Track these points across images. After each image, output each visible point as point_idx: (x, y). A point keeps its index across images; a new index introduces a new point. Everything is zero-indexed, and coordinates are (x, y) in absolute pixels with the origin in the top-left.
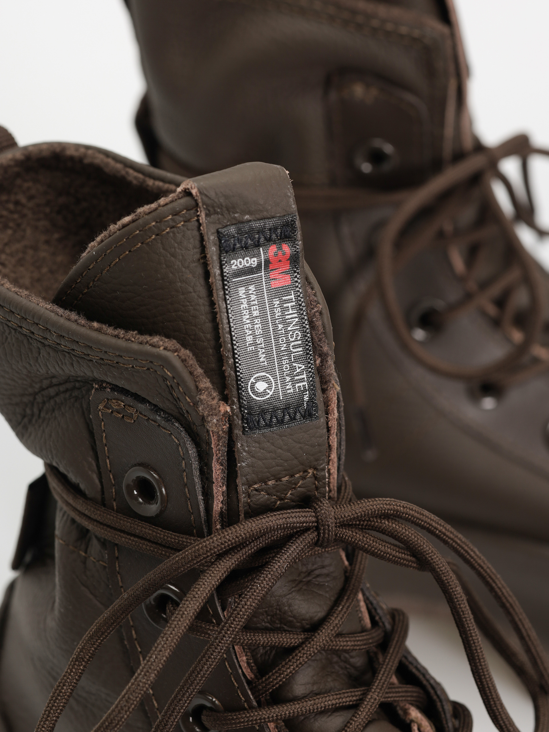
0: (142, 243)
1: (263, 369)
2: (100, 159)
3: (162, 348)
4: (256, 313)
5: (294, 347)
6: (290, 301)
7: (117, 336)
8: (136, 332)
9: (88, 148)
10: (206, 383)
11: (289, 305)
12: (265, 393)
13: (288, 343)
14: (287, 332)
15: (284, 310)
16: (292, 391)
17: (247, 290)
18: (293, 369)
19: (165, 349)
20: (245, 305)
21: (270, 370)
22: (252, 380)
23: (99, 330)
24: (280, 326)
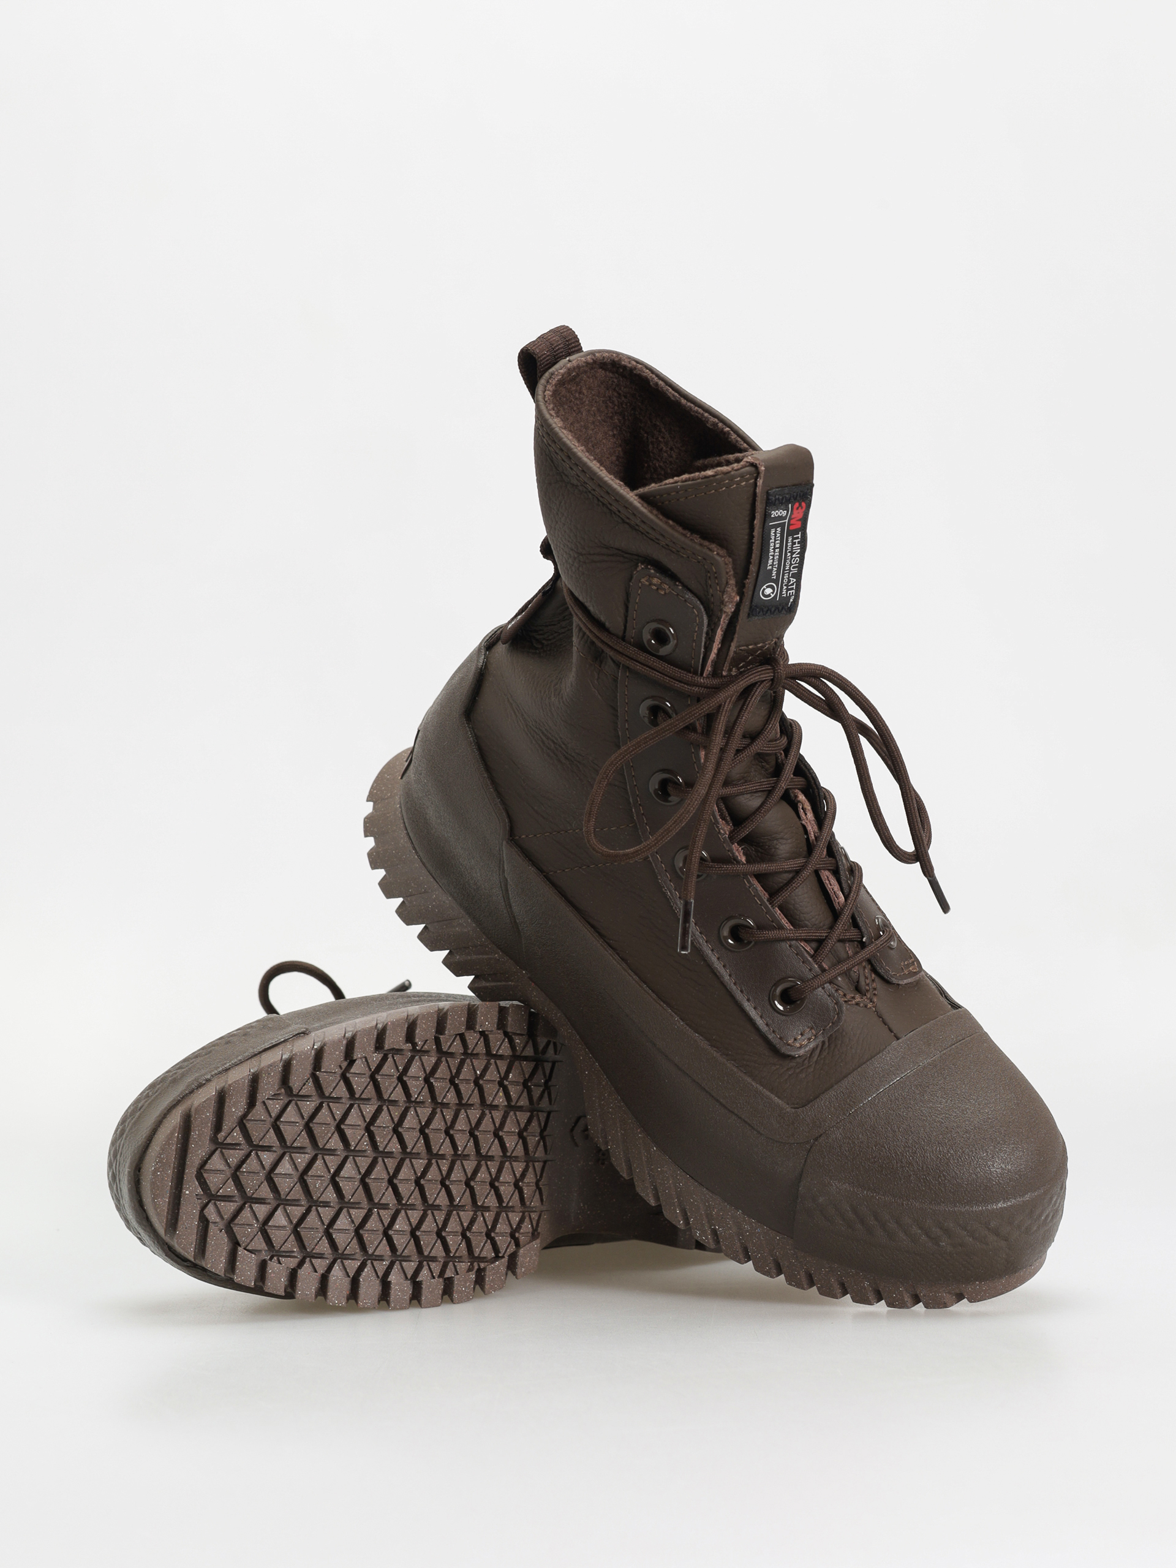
0: (715, 491)
1: (773, 581)
2: (647, 373)
3: (715, 553)
4: (778, 546)
5: (794, 568)
6: (798, 538)
7: (685, 535)
8: (698, 536)
9: (638, 362)
10: (732, 582)
11: (797, 541)
12: (769, 596)
13: (791, 564)
14: (792, 558)
15: (794, 543)
16: (785, 595)
17: (776, 530)
18: (789, 581)
19: (718, 554)
20: (773, 540)
21: (776, 581)
22: (765, 587)
23: (673, 528)
24: (789, 554)
